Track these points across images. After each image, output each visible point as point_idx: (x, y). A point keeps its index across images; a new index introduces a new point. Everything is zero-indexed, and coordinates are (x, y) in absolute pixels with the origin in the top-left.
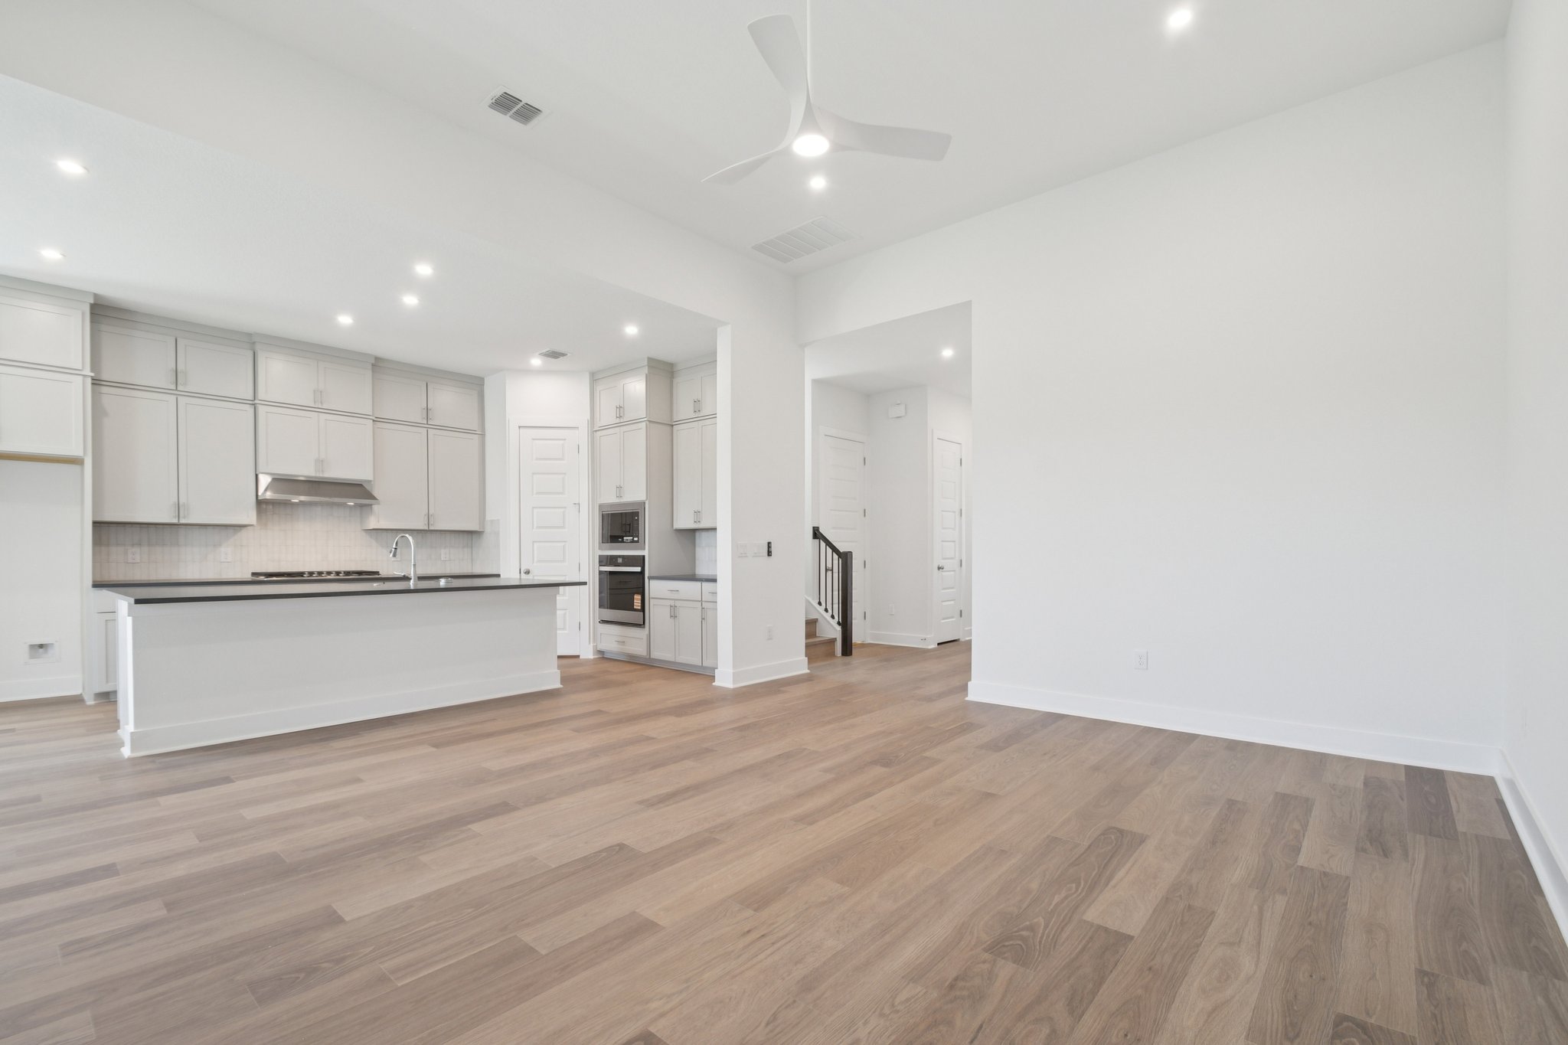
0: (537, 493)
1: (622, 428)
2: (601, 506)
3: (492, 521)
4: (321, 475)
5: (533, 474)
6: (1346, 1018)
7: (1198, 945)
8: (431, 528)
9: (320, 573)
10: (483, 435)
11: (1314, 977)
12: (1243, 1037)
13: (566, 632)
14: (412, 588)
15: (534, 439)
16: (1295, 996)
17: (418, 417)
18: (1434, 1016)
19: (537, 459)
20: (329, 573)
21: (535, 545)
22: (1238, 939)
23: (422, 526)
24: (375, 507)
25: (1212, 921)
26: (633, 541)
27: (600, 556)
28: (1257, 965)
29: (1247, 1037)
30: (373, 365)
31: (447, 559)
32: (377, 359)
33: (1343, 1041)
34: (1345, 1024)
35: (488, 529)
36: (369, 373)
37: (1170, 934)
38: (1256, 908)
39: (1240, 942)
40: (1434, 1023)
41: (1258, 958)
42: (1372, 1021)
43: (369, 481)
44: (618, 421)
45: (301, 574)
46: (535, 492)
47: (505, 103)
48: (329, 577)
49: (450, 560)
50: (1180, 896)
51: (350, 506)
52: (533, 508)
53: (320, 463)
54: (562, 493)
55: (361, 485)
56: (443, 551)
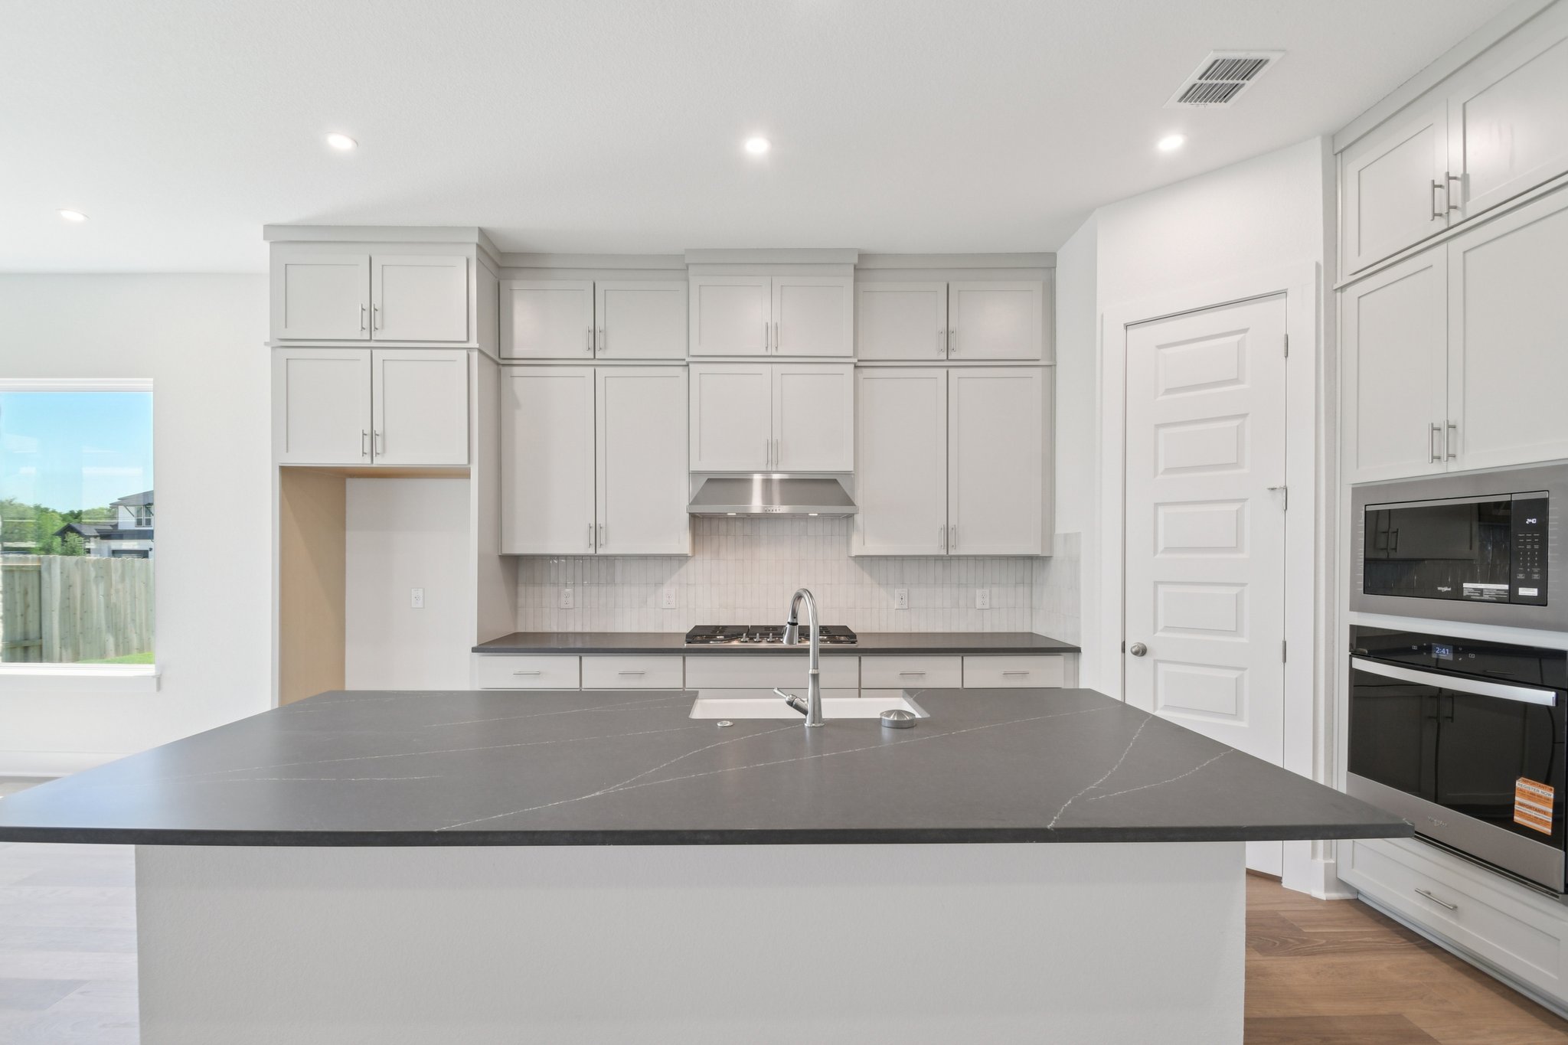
0: (1168, 471)
1: (1452, 243)
2: (1358, 491)
3: (1066, 536)
5: (1158, 426)
8: (952, 552)
10: (1052, 367)
13: (1244, 724)
15: (1160, 347)
17: (932, 350)
19: (1168, 391)
21: (1161, 589)
23: (934, 548)
24: (858, 518)
26: (1512, 598)
27: (1353, 628)
30: (856, 269)
31: (987, 606)
32: (863, 256)
35: (1059, 552)
36: (849, 283)
43: (847, 474)
44: (1440, 224)
46: (1161, 468)
49: (991, 608)
51: (815, 517)
52: (1157, 505)
54: (1236, 465)
55: (835, 481)
56: (979, 592)
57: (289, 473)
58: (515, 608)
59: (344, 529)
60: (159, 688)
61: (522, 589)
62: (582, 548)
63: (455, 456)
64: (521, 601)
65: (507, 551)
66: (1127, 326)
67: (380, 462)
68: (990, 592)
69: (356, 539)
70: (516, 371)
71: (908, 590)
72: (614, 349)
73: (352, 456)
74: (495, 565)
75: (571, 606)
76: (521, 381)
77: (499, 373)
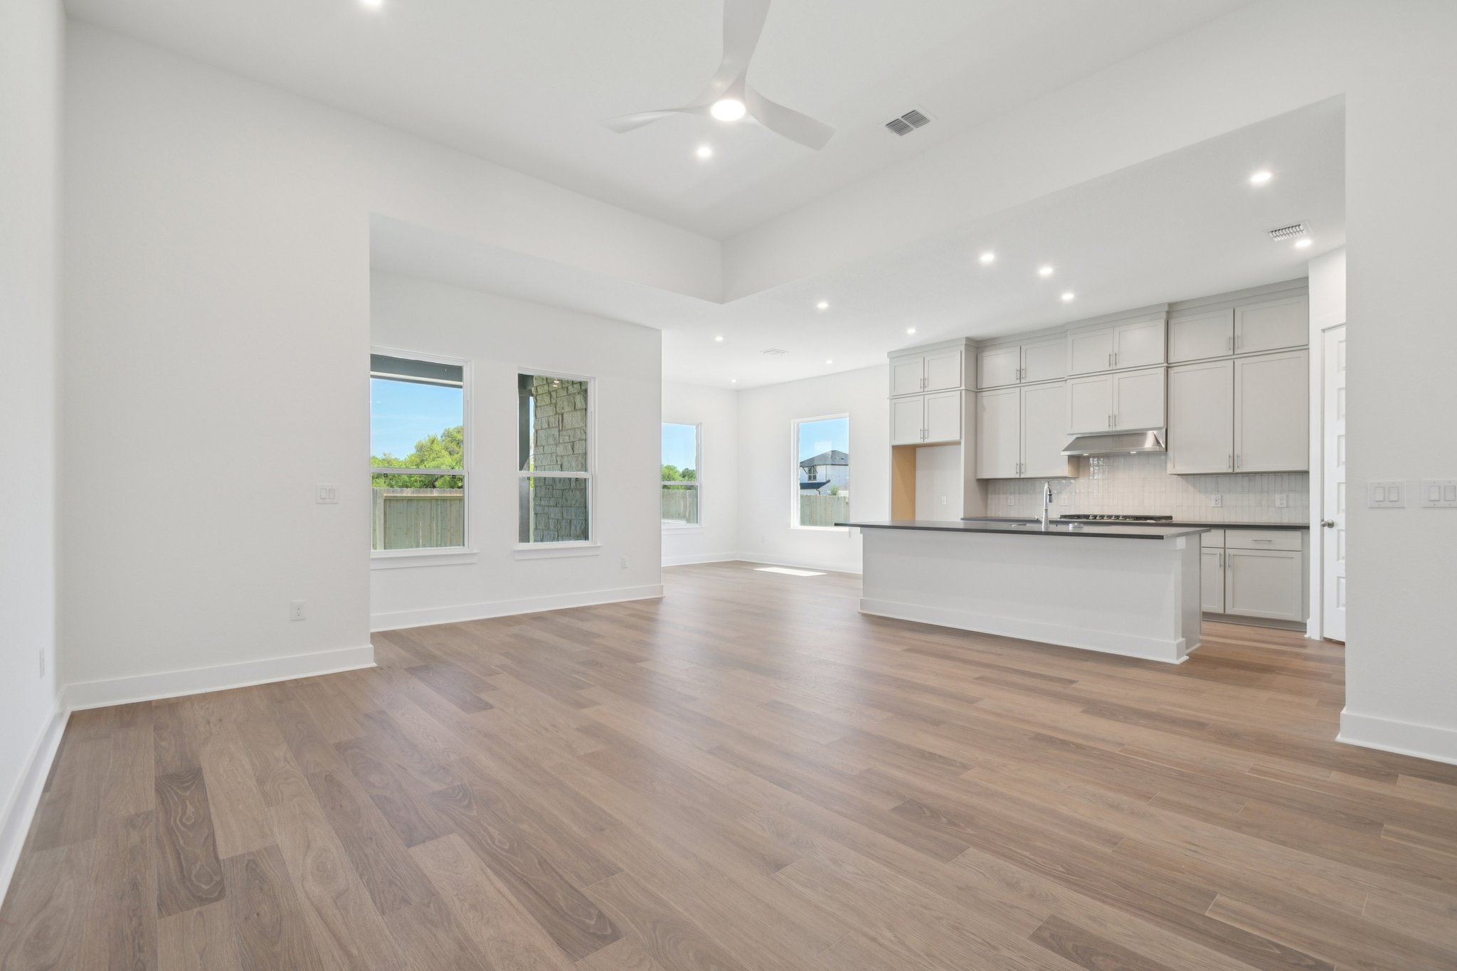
4: (1114, 429)
6: (217, 899)
7: (361, 876)
9: (1102, 517)
11: (255, 915)
12: (280, 844)
14: (1043, 530)
16: (262, 889)
18: (141, 950)
20: (1110, 517)
22: (338, 904)
25: (375, 904)
28: (306, 892)
29: (277, 845)
33: (214, 882)
34: (217, 894)
37: (390, 868)
38: (355, 952)
39: (336, 903)
40: (141, 942)
41: (309, 898)
42: (195, 910)
45: (1087, 517)
47: (898, 126)
48: (1118, 521)
50: (428, 906)
51: (1134, 455)
53: (1113, 419)
57: (896, 449)
58: (986, 505)
59: (915, 470)
60: (850, 536)
61: (989, 496)
62: (1013, 474)
63: (956, 437)
64: (989, 502)
65: (979, 477)
66: (1324, 331)
67: (927, 441)
68: (1287, 496)
69: (920, 474)
70: (984, 394)
71: (1221, 496)
72: (1031, 377)
73: (916, 440)
74: (974, 485)
75: (1013, 504)
76: (986, 398)
77: (976, 397)
